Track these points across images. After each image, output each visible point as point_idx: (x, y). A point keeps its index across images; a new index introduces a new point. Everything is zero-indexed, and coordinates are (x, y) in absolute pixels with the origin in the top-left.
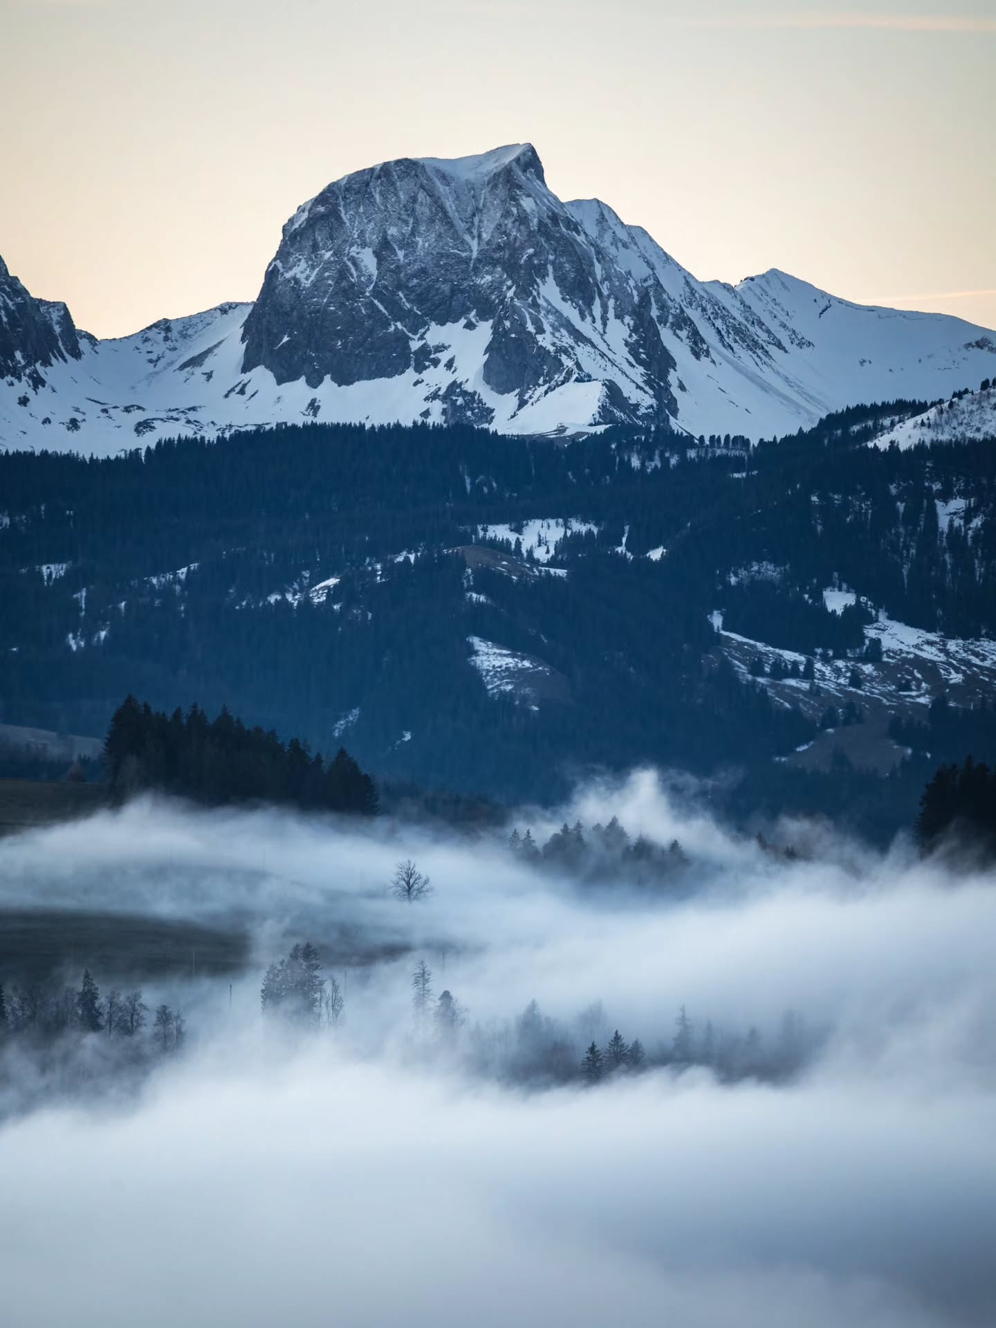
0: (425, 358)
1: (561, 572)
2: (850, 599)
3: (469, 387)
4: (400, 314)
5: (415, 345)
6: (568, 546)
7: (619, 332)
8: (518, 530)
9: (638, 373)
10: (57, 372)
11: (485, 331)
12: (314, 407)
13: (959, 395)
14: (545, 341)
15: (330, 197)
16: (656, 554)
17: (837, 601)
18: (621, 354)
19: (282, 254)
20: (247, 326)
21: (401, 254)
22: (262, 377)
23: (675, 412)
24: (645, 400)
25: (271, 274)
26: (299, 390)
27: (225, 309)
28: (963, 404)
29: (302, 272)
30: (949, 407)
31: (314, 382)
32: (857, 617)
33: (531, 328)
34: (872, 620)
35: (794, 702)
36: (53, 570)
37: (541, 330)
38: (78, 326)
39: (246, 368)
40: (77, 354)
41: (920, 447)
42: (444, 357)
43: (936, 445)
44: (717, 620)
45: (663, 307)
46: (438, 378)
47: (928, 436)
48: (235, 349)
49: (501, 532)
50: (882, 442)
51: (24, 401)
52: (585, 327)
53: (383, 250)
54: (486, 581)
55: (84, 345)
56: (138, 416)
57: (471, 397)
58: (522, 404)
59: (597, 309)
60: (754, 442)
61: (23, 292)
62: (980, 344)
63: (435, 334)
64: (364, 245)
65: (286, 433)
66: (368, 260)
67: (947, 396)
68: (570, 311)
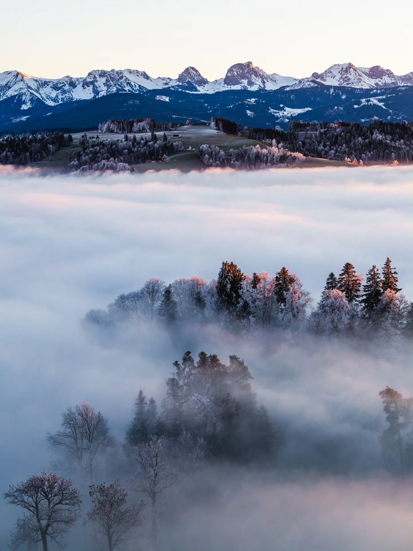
0: (241, 83)
1: (255, 104)
2: (283, 105)
3: (246, 85)
4: (239, 78)
5: (240, 82)
6: (255, 101)
7: (260, 79)
8: (251, 100)
9: (262, 84)
10: (206, 85)
11: (247, 80)
12: (230, 88)
13: (293, 85)
14: (253, 81)
15: (232, 67)
16: (264, 101)
17: (281, 106)
18: (260, 82)
19: (227, 73)
20: (224, 80)
21: (239, 73)
22: (226, 85)
23: (265, 87)
24: (262, 86)
25: (226, 75)
26: (229, 86)
27: (222, 79)
28: (293, 86)
29: (229, 75)
30: (292, 86)
31: (231, 85)
32: (283, 107)
33: (251, 80)
34: (285, 107)
35: (277, 116)
36: (206, 105)
37: (252, 80)
38: (208, 81)
39: (224, 84)
40: (208, 84)
41: (289, 90)
42: (243, 83)
44: (270, 108)
45: (264, 77)
46: (242, 85)
47: (290, 89)
48: (223, 83)
49: (249, 100)
50: (285, 90)
51: (203, 88)
52: (257, 79)
53: (237, 72)
54: (247, 104)
55: (208, 82)
56: (214, 89)
57: (246, 86)
58: (251, 87)
59: (258, 77)
60: (273, 90)
61: (202, 77)
62: (295, 80)
63: (242, 80)
64: (235, 72)
65: (228, 91)
66: (236, 73)
67: (292, 85)
68: (255, 78)
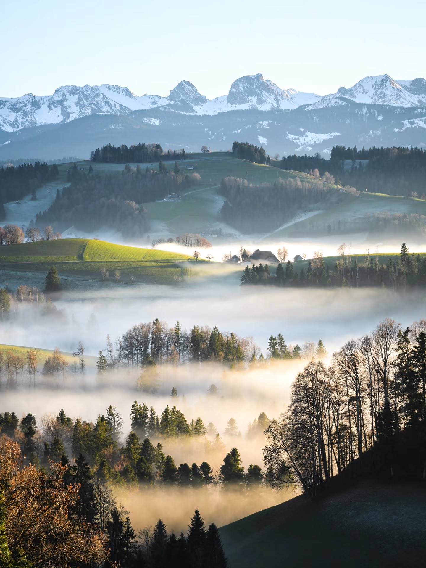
0: (249, 101)
1: (269, 127)
2: (304, 129)
3: (255, 104)
4: (246, 95)
5: (248, 100)
6: (269, 125)
7: (273, 96)
8: (263, 122)
9: (275, 102)
10: (204, 105)
11: (256, 98)
12: (235, 107)
13: (315, 103)
14: (264, 98)
15: (237, 80)
16: (280, 125)
17: (302, 130)
18: (273, 100)
19: (231, 88)
20: (227, 98)
21: (246, 88)
22: (229, 104)
23: (280, 107)
24: (276, 105)
25: (230, 91)
26: (234, 106)
27: (225, 96)
28: (316, 104)
29: (234, 90)
30: (314, 104)
31: (236, 104)
32: (304, 132)
33: (262, 97)
34: (306, 132)
35: (297, 142)
36: (206, 129)
37: (263, 97)
38: (207, 98)
39: (227, 103)
40: (207, 102)
41: (311, 110)
42: (251, 101)
43: (313, 109)
44: (287, 133)
45: (278, 93)
46: (251, 103)
47: (312, 108)
48: (226, 101)
49: (261, 122)
50: (307, 109)
51: (201, 108)
52: (269, 96)
53: (244, 87)
54: (259, 129)
55: (208, 101)
56: (215, 110)
57: (255, 106)
58: (261, 106)
59: (270, 93)
60: (291, 110)
61: (200, 94)
62: (317, 97)
63: (250, 98)
64: (241, 87)
65: (234, 111)
66: (242, 89)
67: (314, 103)
68: (267, 94)
